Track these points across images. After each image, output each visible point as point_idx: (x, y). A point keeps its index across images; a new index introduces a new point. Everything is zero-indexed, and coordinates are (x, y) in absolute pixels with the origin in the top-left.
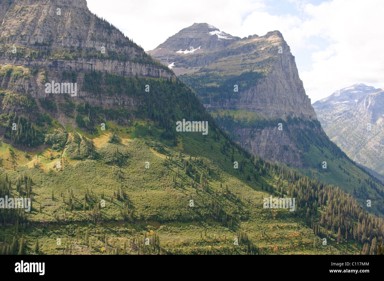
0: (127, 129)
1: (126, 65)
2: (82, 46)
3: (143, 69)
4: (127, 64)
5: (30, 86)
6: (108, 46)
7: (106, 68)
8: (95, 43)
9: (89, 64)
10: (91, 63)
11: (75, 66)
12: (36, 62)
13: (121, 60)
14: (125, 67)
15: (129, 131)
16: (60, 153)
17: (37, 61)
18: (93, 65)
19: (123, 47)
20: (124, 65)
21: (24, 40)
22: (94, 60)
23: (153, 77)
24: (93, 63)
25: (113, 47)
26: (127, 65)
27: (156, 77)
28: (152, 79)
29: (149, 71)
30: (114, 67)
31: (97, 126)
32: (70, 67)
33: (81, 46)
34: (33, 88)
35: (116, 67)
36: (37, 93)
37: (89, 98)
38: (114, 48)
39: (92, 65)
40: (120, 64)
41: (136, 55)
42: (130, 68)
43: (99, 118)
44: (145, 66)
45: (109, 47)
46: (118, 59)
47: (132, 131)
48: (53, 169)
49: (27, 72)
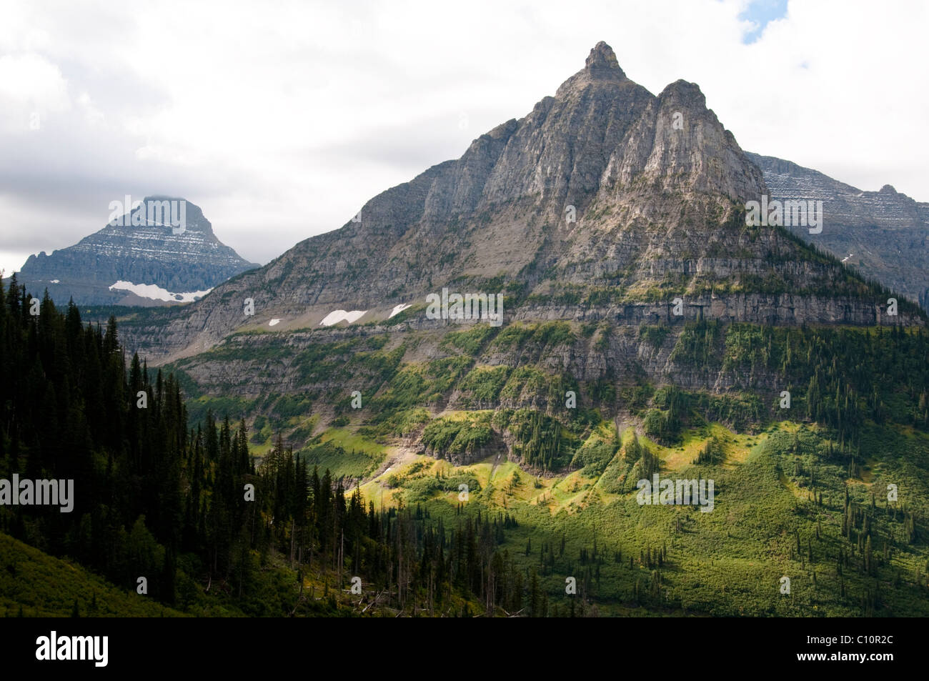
0: (749, 439)
1: (781, 302)
2: (690, 271)
3: (828, 309)
4: (781, 299)
5: (572, 357)
6: (743, 265)
7: (732, 313)
8: (714, 261)
9: (697, 306)
10: (698, 304)
11: (666, 313)
12: (595, 310)
13: (769, 293)
14: (776, 307)
15: (751, 443)
16: (591, 482)
17: (597, 309)
18: (704, 309)
19: (783, 264)
20: (776, 303)
21: (586, 271)
22: (707, 298)
23: (859, 325)
24: (704, 303)
25: (755, 266)
26: (783, 303)
27: (866, 324)
28: (852, 328)
29: (845, 313)
30: (750, 309)
31: (686, 432)
32: (657, 315)
33: (688, 270)
34: (579, 361)
35: (755, 308)
36: (584, 369)
37: (682, 376)
38: (758, 267)
39: (701, 307)
40: (766, 302)
41: (814, 279)
42: (789, 308)
43: (694, 415)
44: (836, 300)
45: (746, 266)
46: (761, 292)
47: (759, 442)
48: (567, 509)
49: (577, 330)
